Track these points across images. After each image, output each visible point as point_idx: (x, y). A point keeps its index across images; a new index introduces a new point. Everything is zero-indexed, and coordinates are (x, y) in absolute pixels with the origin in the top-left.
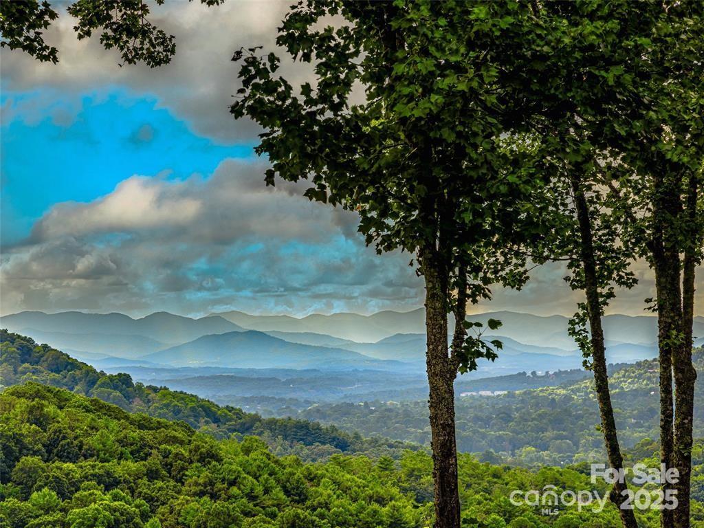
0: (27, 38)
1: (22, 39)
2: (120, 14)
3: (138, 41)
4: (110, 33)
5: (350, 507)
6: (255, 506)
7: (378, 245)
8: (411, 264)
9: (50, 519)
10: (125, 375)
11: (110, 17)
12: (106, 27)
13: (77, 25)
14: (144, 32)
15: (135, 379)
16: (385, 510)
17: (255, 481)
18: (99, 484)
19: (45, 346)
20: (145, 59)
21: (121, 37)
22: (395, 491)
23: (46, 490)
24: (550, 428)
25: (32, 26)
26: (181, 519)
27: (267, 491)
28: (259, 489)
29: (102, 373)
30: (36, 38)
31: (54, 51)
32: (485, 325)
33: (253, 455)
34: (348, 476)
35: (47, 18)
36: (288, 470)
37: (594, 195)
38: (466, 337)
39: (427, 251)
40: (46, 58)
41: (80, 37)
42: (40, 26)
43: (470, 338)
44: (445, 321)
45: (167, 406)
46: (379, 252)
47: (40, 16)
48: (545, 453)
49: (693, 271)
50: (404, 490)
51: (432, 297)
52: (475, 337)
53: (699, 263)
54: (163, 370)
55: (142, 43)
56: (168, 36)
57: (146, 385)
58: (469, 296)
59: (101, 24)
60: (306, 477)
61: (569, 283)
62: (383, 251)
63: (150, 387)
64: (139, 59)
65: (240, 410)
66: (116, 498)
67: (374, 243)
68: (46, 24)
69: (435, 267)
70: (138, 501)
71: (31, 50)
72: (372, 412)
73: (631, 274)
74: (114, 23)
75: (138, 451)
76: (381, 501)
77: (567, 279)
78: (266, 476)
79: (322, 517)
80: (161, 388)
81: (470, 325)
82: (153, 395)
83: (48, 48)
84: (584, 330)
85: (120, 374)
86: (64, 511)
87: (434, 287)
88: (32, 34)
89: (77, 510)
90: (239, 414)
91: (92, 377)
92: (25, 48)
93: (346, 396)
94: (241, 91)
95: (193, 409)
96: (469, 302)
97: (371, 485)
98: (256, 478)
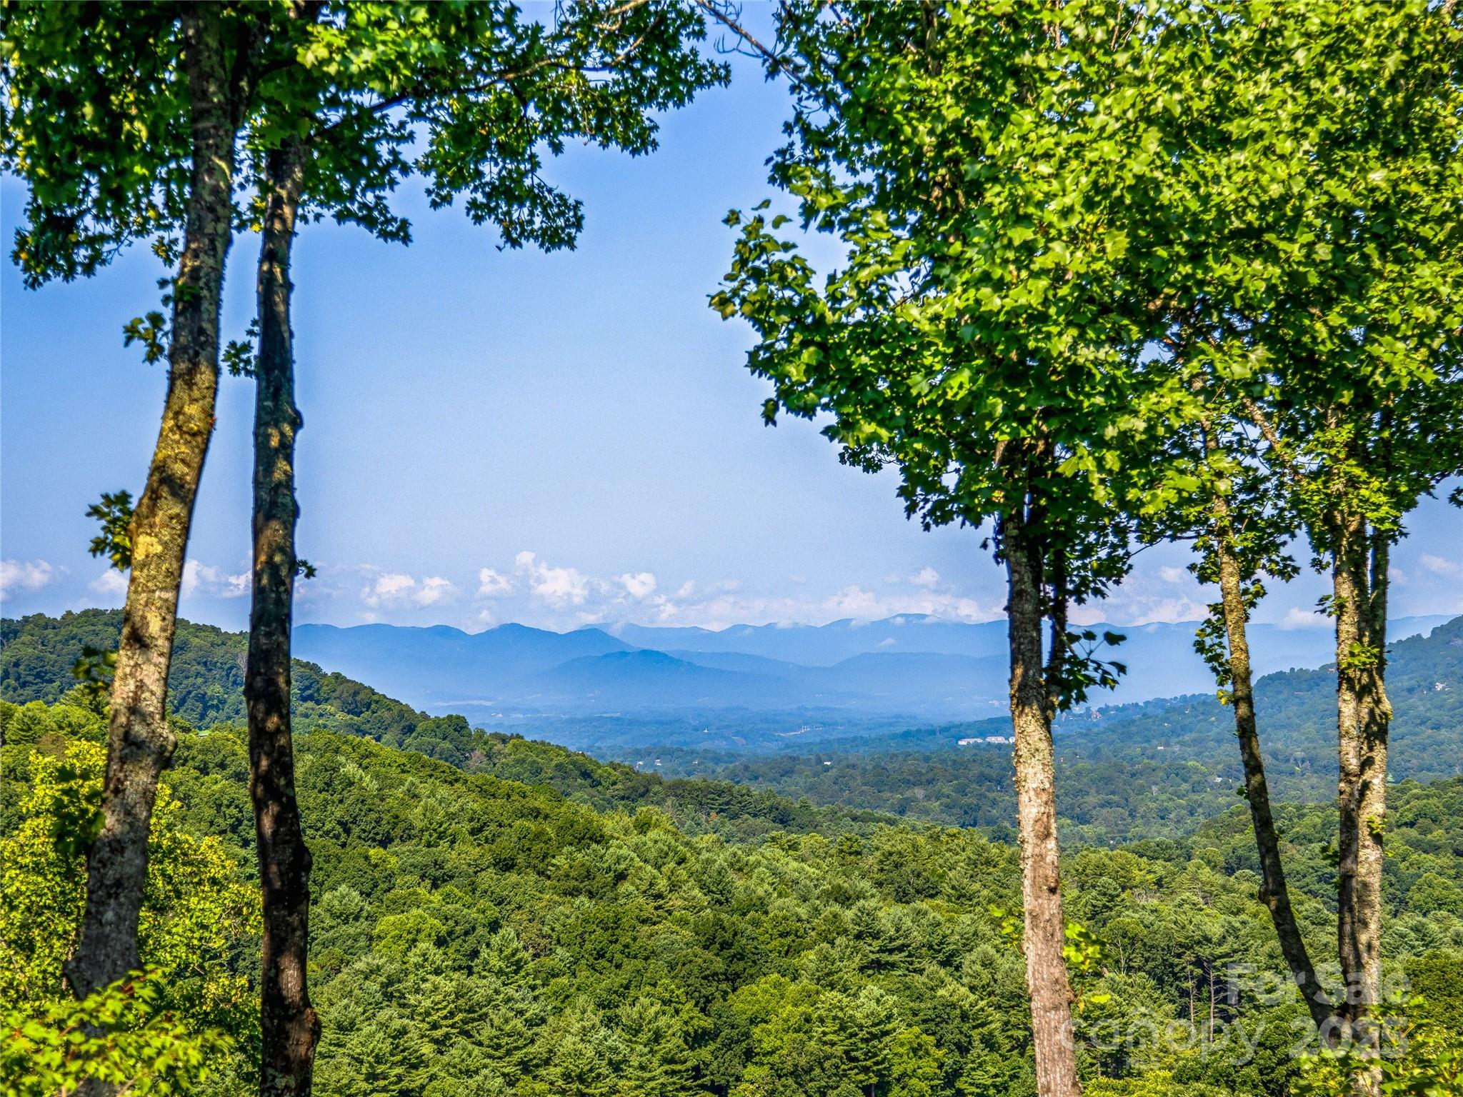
0: (364, 206)
1: (355, 207)
2: (496, 170)
3: (526, 211)
4: (480, 197)
5: (799, 910)
6: (656, 908)
7: (924, 517)
8: (985, 546)
9: (352, 931)
10: (458, 717)
11: (479, 174)
12: (475, 189)
13: (432, 187)
14: (535, 197)
15: (473, 724)
16: (849, 915)
17: (655, 872)
18: (423, 877)
19: (337, 676)
20: (536, 238)
21: (498, 206)
22: (865, 885)
23: (343, 888)
24: (1093, 791)
25: (371, 186)
26: (546, 929)
27: (674, 887)
28: (662, 884)
29: (424, 716)
30: (377, 204)
31: (405, 224)
32: (1100, 637)
33: (652, 834)
34: (795, 864)
35: (395, 173)
36: (705, 856)
37: (1235, 439)
38: (1068, 654)
39: (1010, 525)
40: (393, 236)
41: (435, 205)
42: (382, 187)
43: (1075, 656)
44: (1039, 631)
45: (521, 762)
46: (927, 527)
47: (385, 170)
48: (1085, 828)
49: (1385, 554)
50: (879, 884)
51: (1016, 595)
52: (1082, 656)
53: (1396, 541)
54: (515, 710)
55: (531, 214)
56: (571, 201)
57: (489, 731)
58: (1071, 593)
59: (467, 186)
60: (731, 865)
61: (1195, 574)
62: (933, 526)
63: (496, 736)
64: (527, 239)
65: (631, 768)
66: (447, 898)
67: (920, 513)
68: (393, 183)
69: (1023, 548)
70: (482, 903)
71: (369, 222)
72: (827, 769)
73: (1290, 558)
74: (487, 184)
75: (480, 830)
76: (845, 899)
77: (1192, 567)
78: (672, 865)
79: (756, 923)
80: (512, 737)
81: (1074, 638)
82: (500, 746)
83: (394, 219)
84: (1220, 645)
85: (450, 717)
86: (371, 918)
87: (1021, 580)
88: (370, 197)
89: (392, 918)
90: (629, 774)
91: (408, 723)
92: (359, 220)
93: (787, 746)
94: (730, 278)
95: (559, 767)
96: (1071, 602)
97: (828, 877)
98: (659, 868)
